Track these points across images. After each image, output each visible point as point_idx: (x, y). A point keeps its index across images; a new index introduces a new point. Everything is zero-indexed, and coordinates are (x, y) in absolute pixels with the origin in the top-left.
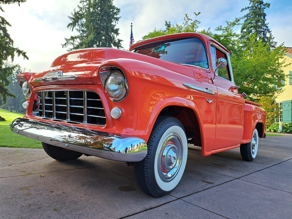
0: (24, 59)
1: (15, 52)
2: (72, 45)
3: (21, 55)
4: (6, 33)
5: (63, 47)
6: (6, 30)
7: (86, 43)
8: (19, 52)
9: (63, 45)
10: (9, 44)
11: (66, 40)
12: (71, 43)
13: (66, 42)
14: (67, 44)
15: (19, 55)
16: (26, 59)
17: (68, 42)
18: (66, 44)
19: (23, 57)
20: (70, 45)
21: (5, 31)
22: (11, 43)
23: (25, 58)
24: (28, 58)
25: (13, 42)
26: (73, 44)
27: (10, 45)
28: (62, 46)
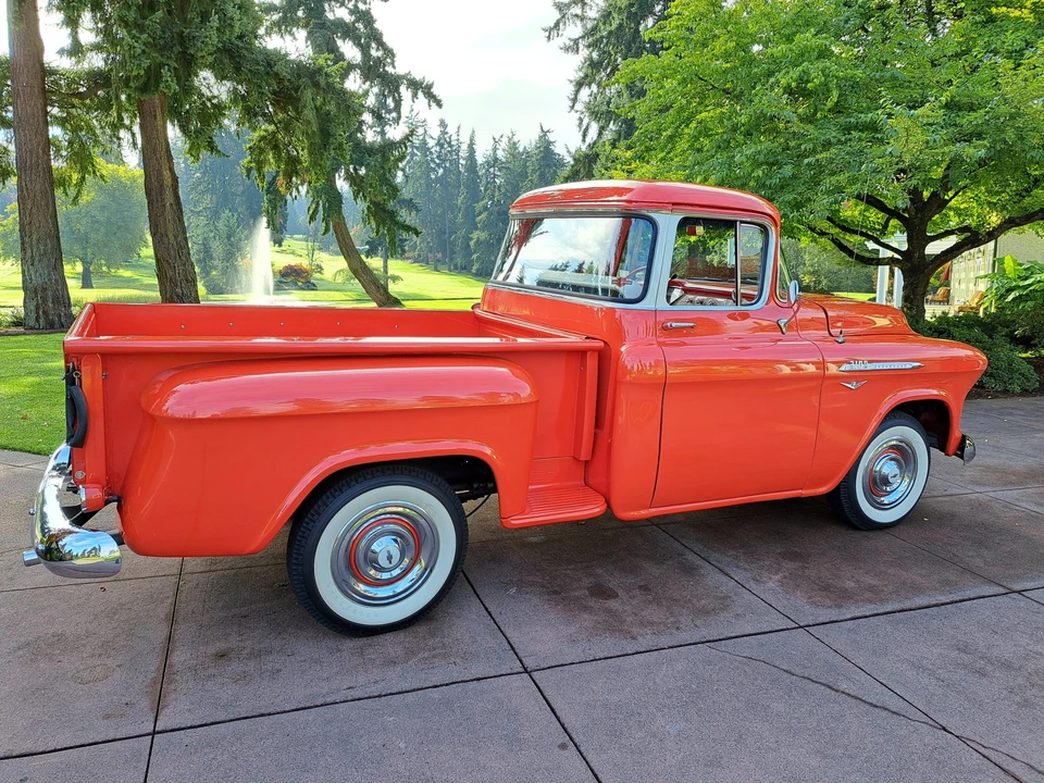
0: (430, 106)
1: (403, 89)
2: (578, 22)
3: (420, 94)
4: (372, 29)
5: (549, 37)
6: (372, 17)
7: (620, 9)
8: (415, 86)
9: (551, 30)
10: (385, 66)
11: (560, 7)
12: (577, 16)
13: (557, 16)
14: (561, 25)
15: (415, 95)
16: (434, 105)
17: (564, 17)
18: (557, 25)
19: (427, 101)
20: (572, 26)
21: (369, 22)
22: (389, 60)
23: (432, 103)
24: (439, 104)
25: (393, 55)
26: (582, 20)
27: (386, 68)
28: (547, 34)
